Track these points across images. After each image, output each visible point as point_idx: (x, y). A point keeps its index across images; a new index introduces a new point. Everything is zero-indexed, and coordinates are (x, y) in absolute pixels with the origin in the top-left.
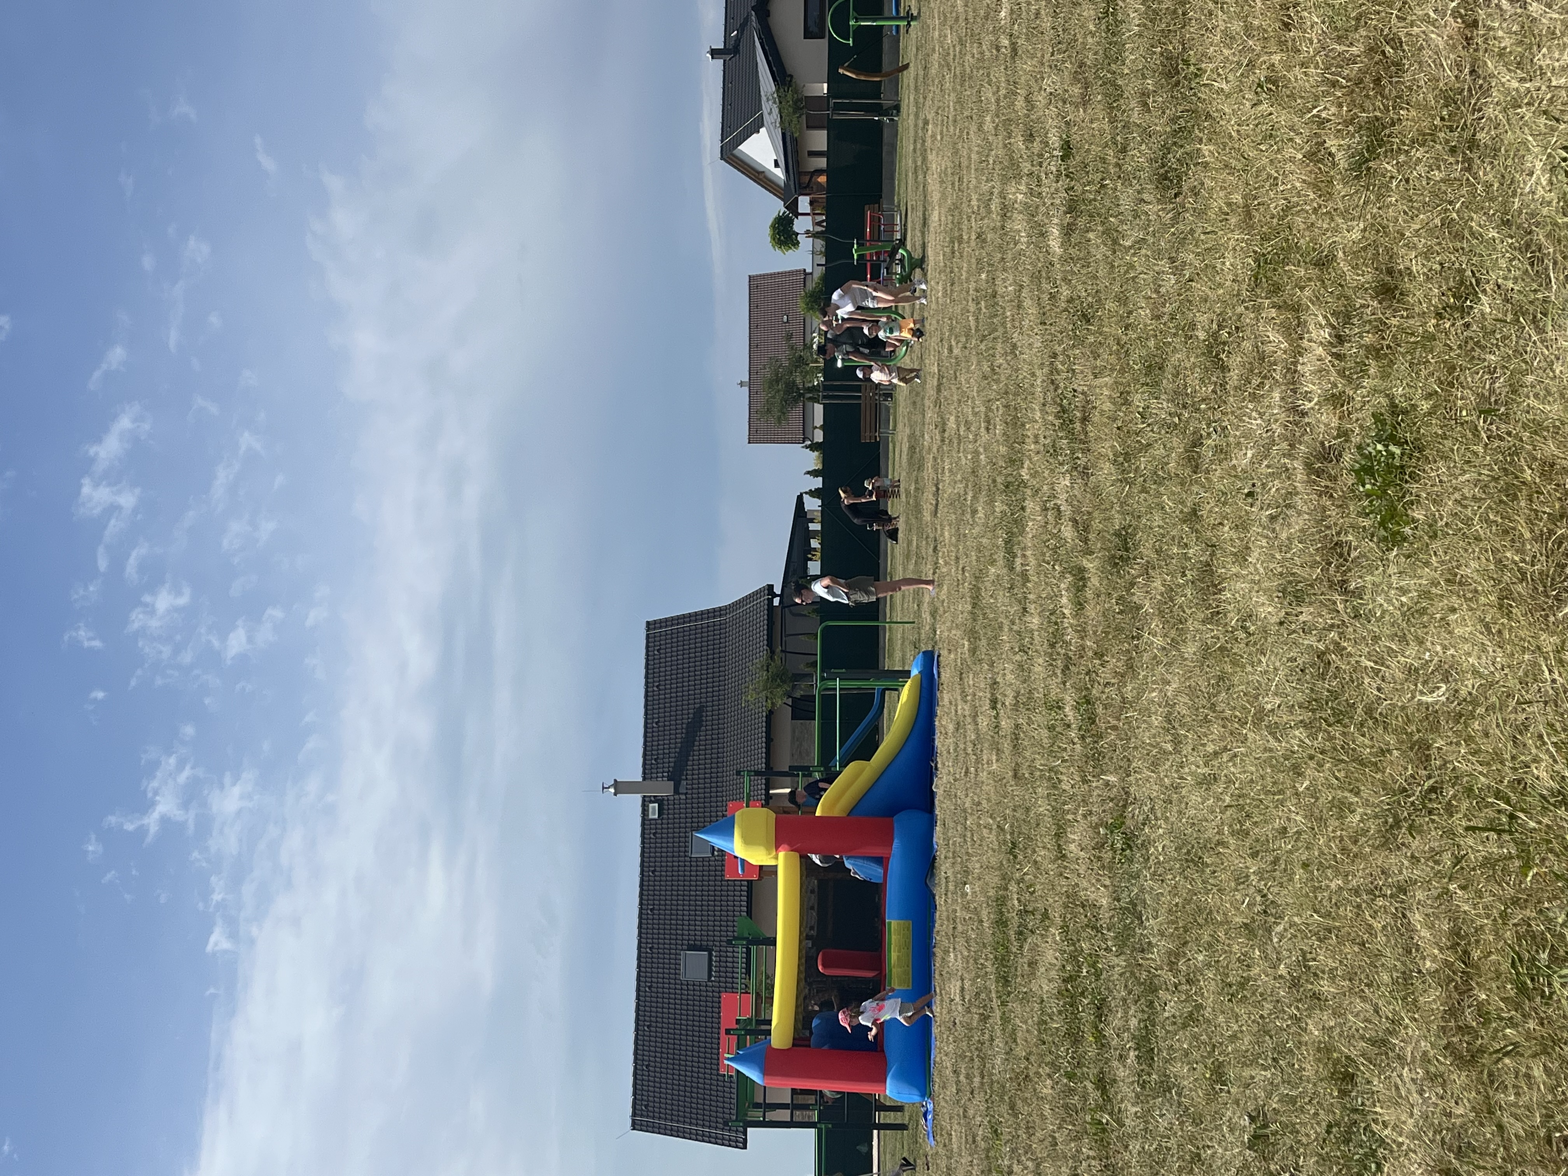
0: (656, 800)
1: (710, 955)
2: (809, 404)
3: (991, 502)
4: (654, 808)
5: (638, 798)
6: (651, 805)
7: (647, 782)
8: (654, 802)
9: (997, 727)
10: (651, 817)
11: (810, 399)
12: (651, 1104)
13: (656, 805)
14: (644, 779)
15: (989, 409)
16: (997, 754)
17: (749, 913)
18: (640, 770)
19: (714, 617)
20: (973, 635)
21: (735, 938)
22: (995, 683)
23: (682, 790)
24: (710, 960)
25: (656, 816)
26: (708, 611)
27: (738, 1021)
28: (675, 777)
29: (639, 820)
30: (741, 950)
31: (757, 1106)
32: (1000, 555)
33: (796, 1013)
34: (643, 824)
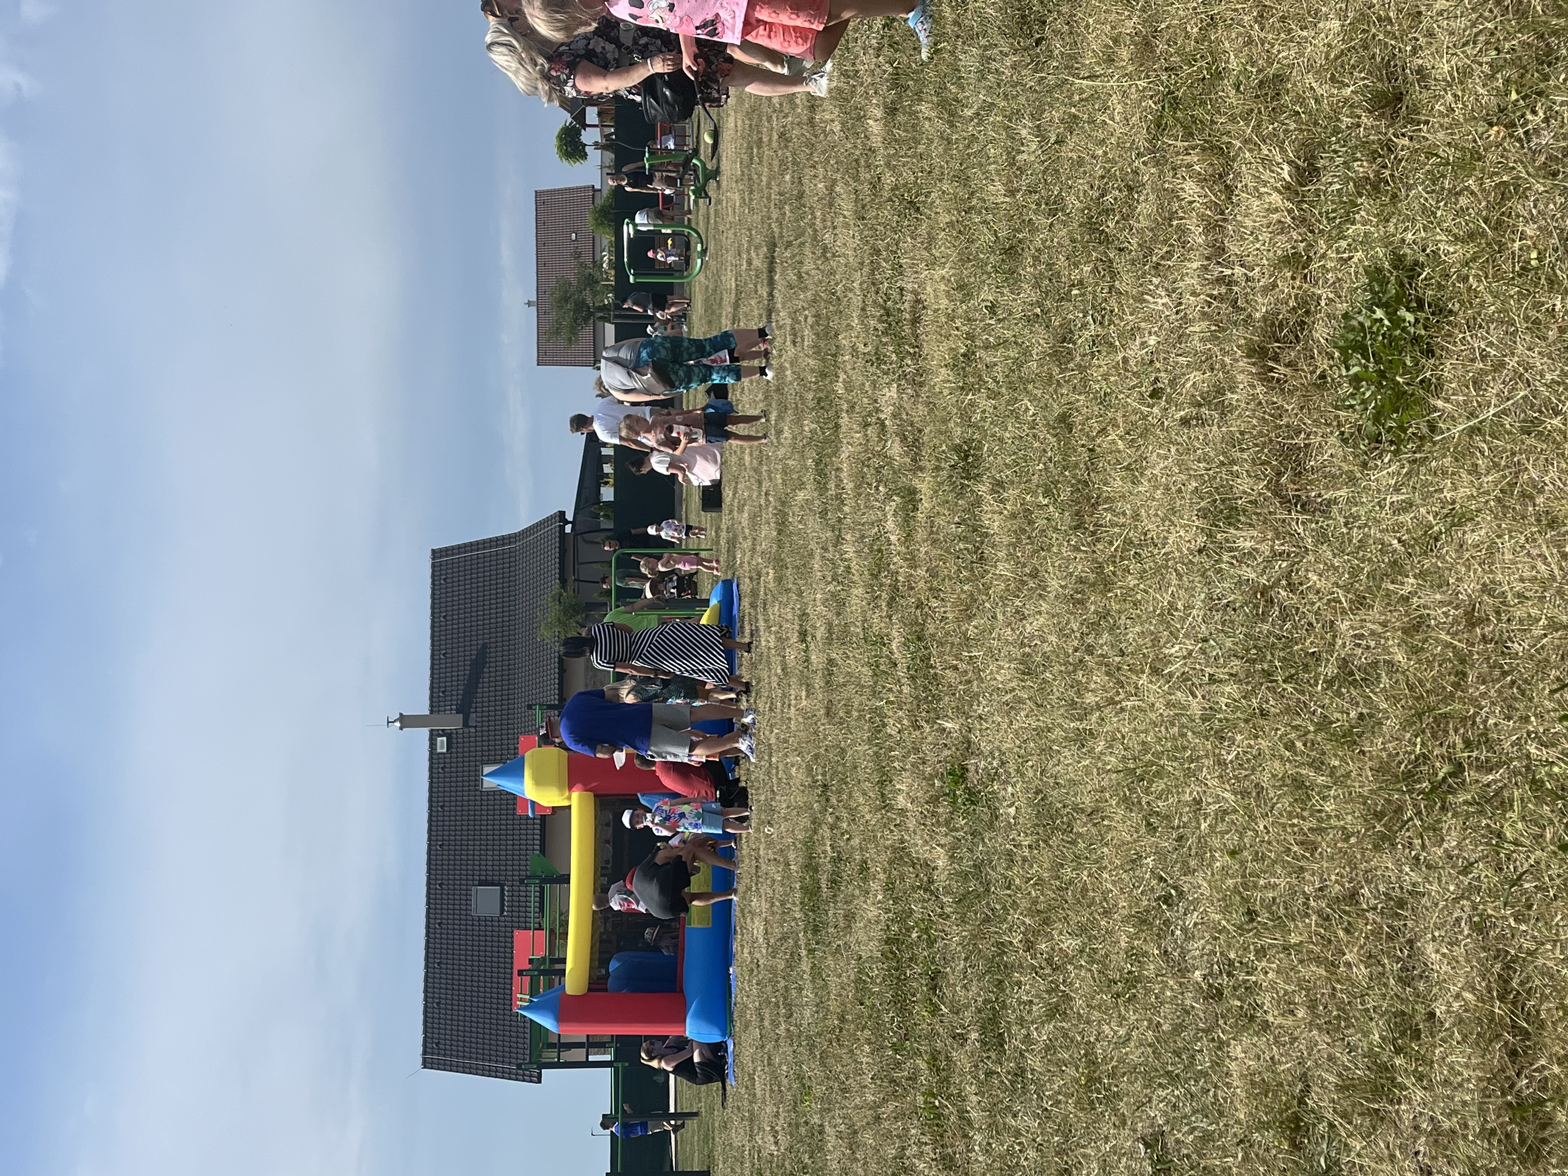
0: (444, 733)
1: (502, 890)
2: (599, 324)
3: (798, 421)
4: (442, 741)
5: (425, 732)
6: (439, 739)
7: (435, 716)
8: (442, 736)
9: (807, 661)
10: (439, 751)
11: (601, 318)
12: (442, 1042)
13: (445, 739)
14: (432, 712)
15: (796, 321)
16: (808, 691)
17: (543, 851)
18: (427, 702)
19: (503, 545)
20: (779, 564)
21: (528, 877)
22: (804, 614)
23: (472, 723)
24: (502, 895)
25: (445, 750)
26: (497, 539)
27: (531, 961)
28: (464, 709)
29: (427, 755)
30: (533, 890)
31: (552, 1046)
32: (809, 477)
33: (592, 953)
34: (431, 759)
